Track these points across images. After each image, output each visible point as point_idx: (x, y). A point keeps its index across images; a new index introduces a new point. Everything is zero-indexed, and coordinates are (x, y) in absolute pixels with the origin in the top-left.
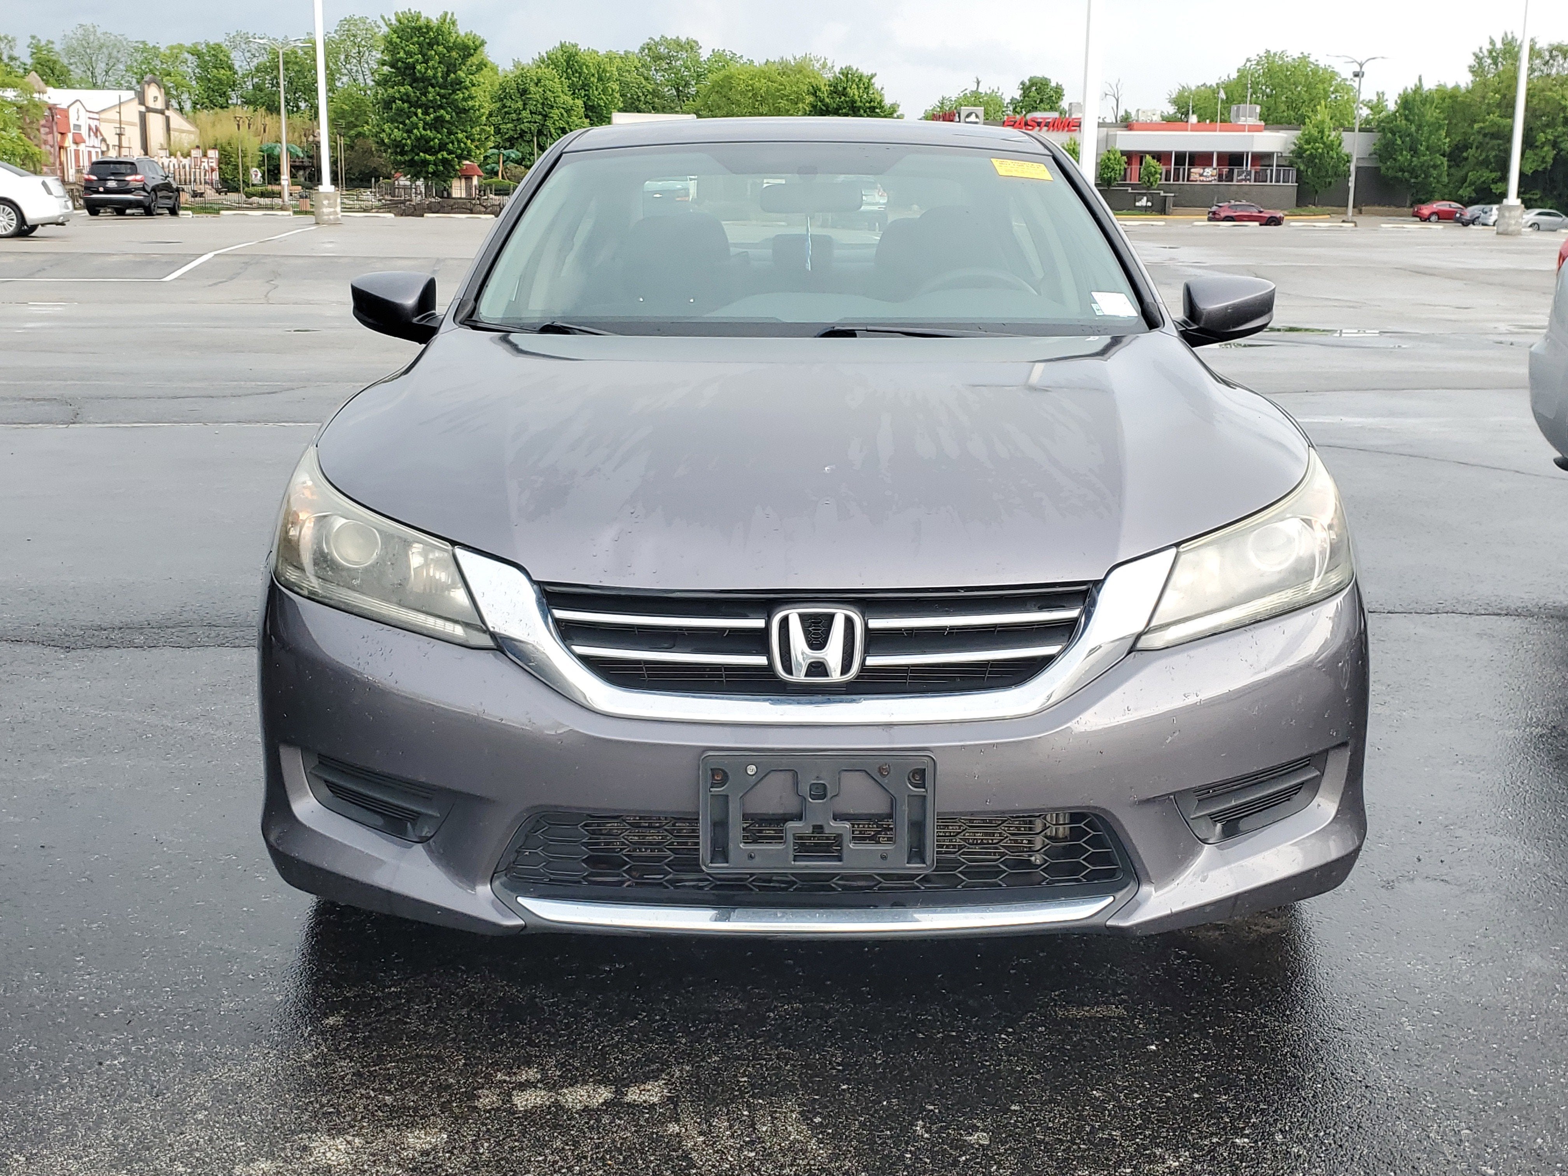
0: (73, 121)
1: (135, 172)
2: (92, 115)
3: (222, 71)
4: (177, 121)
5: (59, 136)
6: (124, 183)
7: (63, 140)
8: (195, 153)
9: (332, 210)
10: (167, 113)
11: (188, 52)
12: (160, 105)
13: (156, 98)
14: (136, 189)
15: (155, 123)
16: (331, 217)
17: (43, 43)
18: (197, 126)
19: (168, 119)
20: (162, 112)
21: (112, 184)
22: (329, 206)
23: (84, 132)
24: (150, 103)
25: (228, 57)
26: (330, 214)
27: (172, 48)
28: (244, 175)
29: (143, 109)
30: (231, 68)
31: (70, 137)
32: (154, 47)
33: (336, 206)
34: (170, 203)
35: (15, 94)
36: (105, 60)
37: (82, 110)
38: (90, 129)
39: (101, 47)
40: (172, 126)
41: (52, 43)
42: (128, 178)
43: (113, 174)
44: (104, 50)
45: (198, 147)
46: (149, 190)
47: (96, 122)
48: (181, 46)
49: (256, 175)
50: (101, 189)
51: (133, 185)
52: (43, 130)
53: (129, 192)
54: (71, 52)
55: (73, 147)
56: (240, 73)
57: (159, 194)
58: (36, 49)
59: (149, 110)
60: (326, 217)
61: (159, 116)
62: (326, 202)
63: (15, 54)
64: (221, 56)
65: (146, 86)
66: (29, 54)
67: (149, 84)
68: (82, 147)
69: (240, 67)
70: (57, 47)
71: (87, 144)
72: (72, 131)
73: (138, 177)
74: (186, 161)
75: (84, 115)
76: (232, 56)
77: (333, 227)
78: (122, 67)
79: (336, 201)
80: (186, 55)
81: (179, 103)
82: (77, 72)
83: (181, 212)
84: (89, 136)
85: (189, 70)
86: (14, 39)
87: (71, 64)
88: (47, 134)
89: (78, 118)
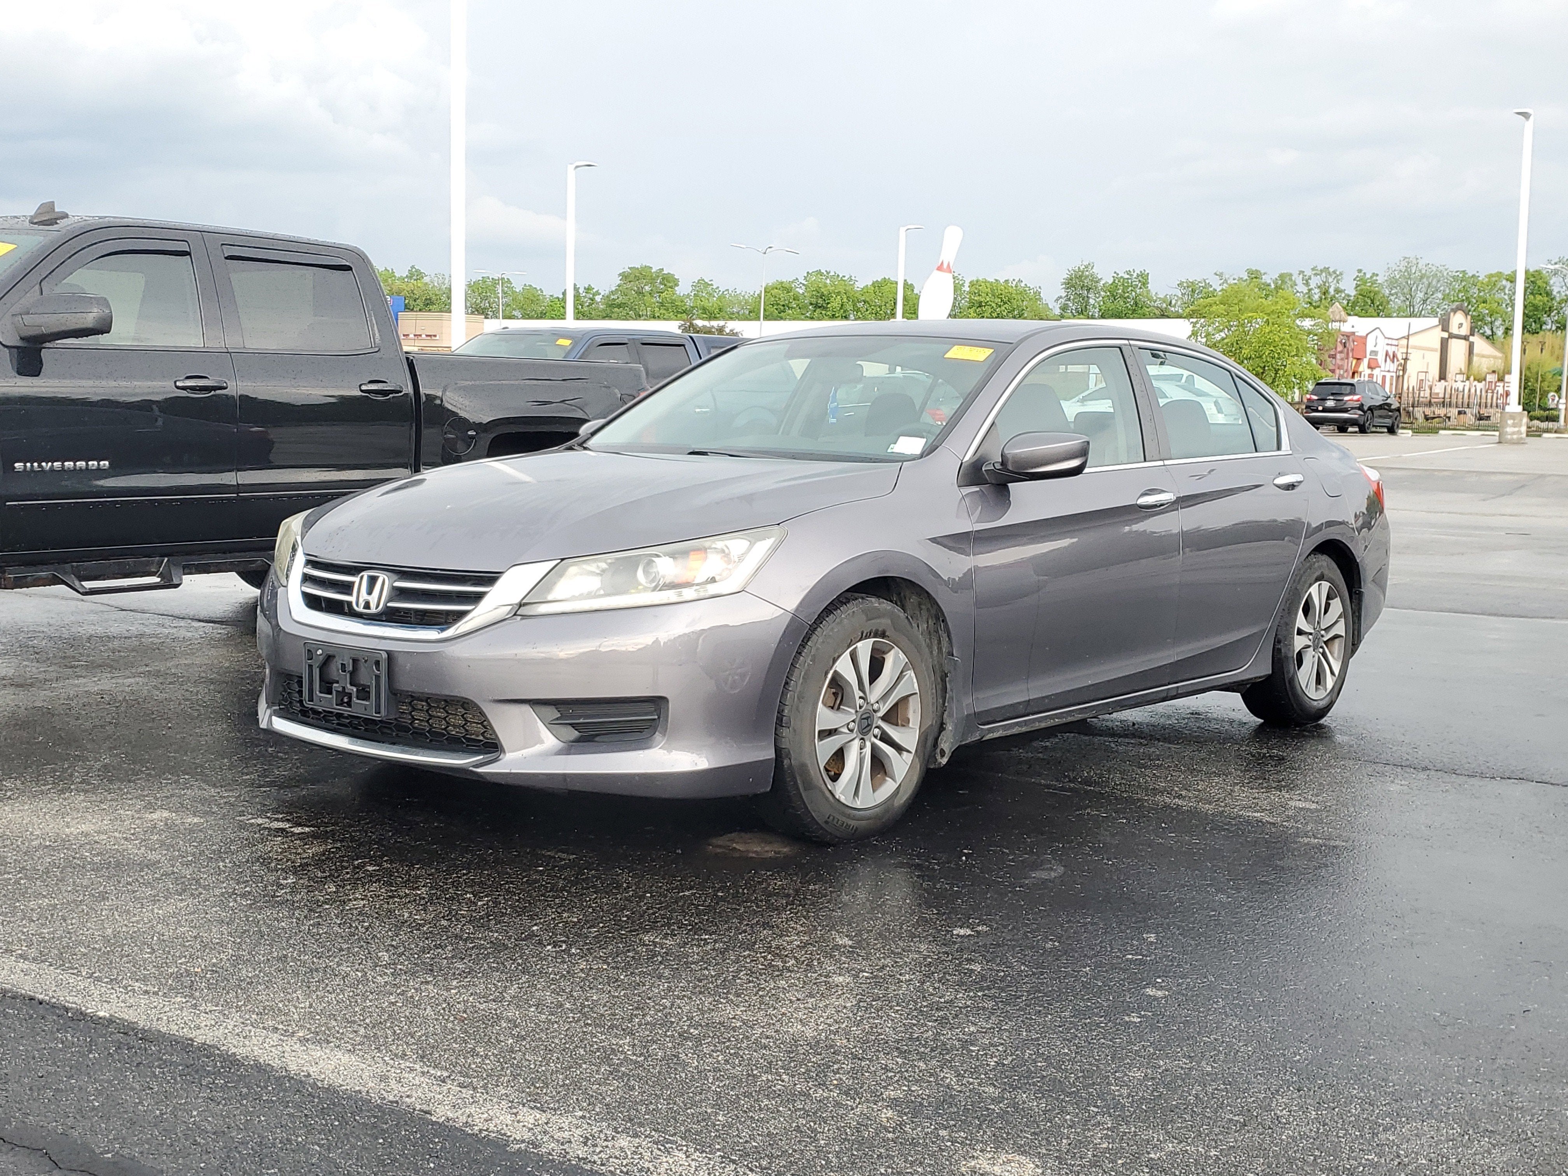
0: (1370, 347)
1: (1353, 393)
2: (1390, 342)
3: (1539, 297)
4: (1480, 345)
5: (1354, 362)
6: (1341, 403)
7: (1358, 365)
8: (1491, 378)
9: (1516, 429)
10: (1471, 339)
11: (1507, 280)
12: (1464, 331)
13: (1461, 325)
14: (1352, 408)
15: (1457, 349)
16: (1515, 437)
17: (1368, 276)
18: (1504, 353)
19: (1471, 347)
20: (1465, 338)
21: (1330, 404)
22: (1514, 426)
23: (1381, 358)
24: (1454, 329)
25: (1547, 283)
26: (1513, 433)
27: (1491, 276)
28: (1540, 399)
29: (1446, 335)
30: (1548, 294)
31: (1365, 362)
32: (1473, 276)
33: (1521, 426)
34: (1388, 422)
35: (1312, 323)
36: (1424, 290)
37: (1380, 336)
38: (1387, 354)
39: (1422, 277)
40: (1476, 351)
41: (1377, 275)
42: (1346, 398)
43: (1333, 394)
44: (1425, 280)
45: (1494, 372)
46: (1366, 408)
47: (1394, 348)
48: (1499, 274)
49: (1553, 400)
50: (1320, 408)
51: (1349, 405)
52: (1338, 356)
53: (1345, 411)
54: (1392, 282)
55: (1368, 371)
56: (1558, 299)
57: (1376, 413)
58: (1361, 280)
59: (1452, 336)
60: (1509, 437)
61: (1463, 341)
62: (1510, 422)
63: (1342, 286)
64: (1539, 283)
65: (1452, 314)
66: (1354, 286)
67: (1455, 313)
68: (1376, 372)
69: (1559, 292)
70: (1380, 279)
71: (1383, 368)
72: (1368, 356)
73: (1356, 397)
74: (1480, 386)
75: (1382, 342)
76: (1552, 282)
77: (1516, 447)
78: (1440, 295)
79: (1521, 420)
80: (1504, 282)
81: (1492, 329)
82: (1396, 302)
83: (1400, 431)
84: (1386, 361)
85: (1506, 297)
86: (1341, 274)
87: (1392, 295)
88: (1342, 359)
89: (1377, 345)
